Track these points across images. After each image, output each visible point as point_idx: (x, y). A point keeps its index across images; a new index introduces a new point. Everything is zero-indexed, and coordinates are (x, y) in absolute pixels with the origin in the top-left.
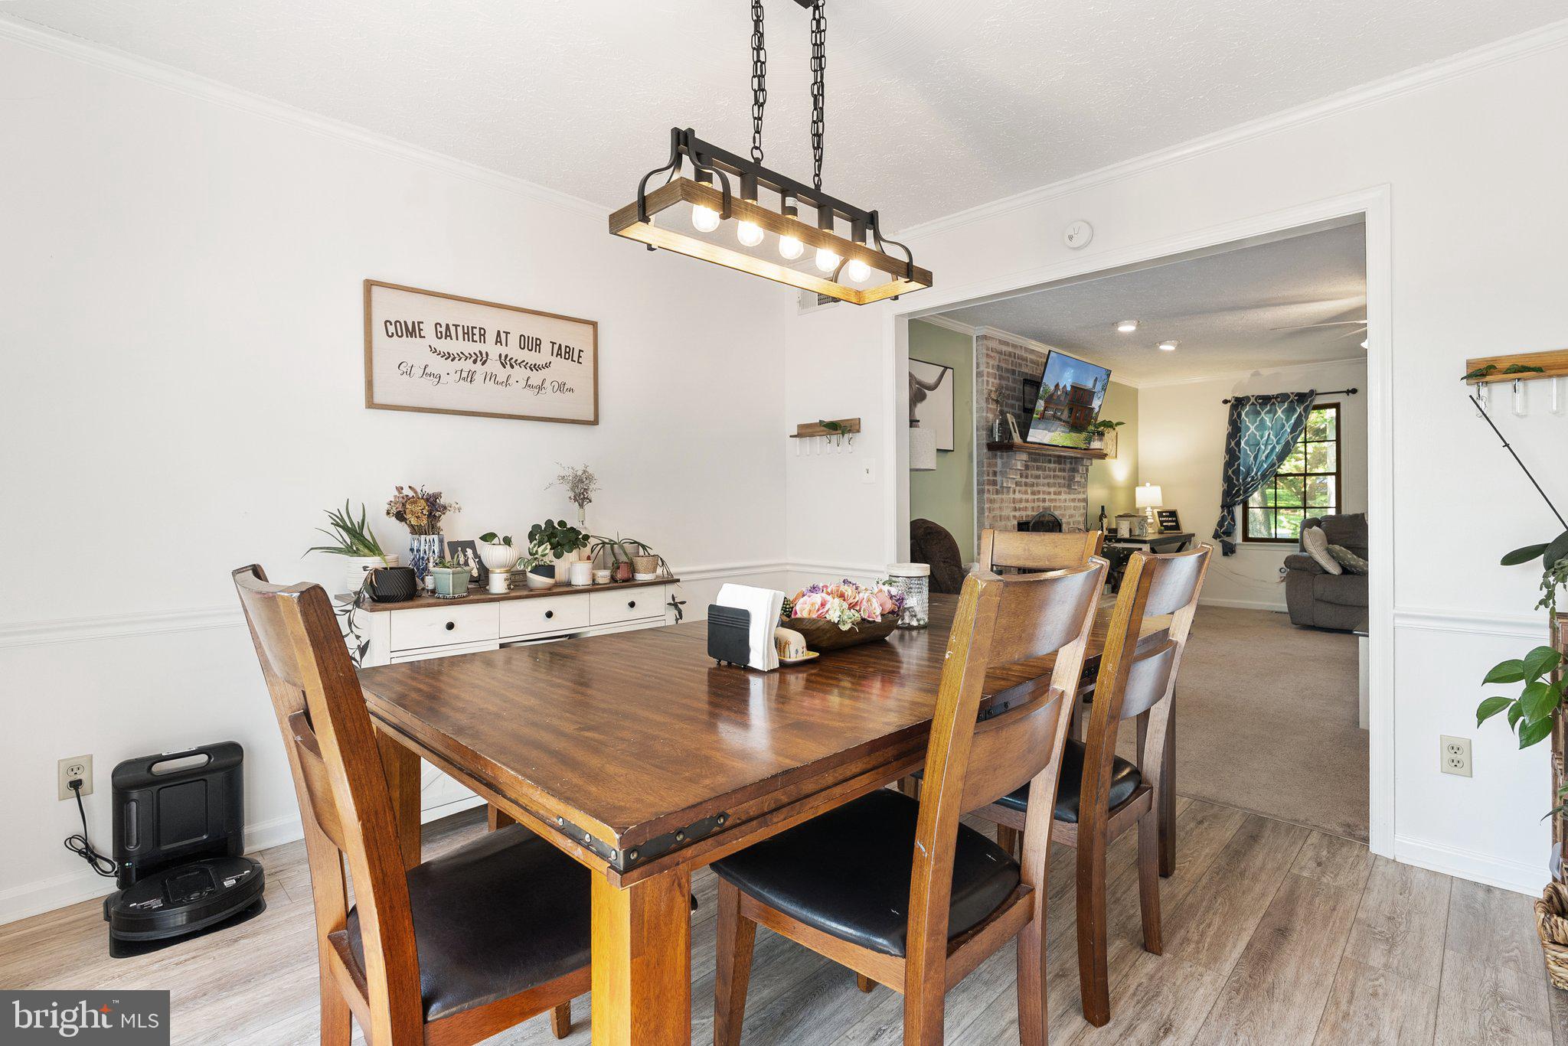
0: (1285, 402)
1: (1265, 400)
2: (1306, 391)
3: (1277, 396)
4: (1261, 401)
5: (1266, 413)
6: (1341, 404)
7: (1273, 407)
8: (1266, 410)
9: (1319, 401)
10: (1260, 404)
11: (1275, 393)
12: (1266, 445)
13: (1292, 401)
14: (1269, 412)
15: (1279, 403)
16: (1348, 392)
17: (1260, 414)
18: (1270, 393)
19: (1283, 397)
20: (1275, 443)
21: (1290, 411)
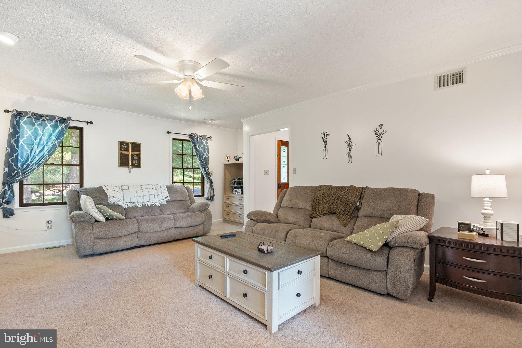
0: (52, 120)
1: (38, 117)
2: (65, 117)
3: (46, 116)
4: (35, 116)
5: (38, 125)
6: (84, 128)
7: (43, 122)
8: (39, 123)
9: (72, 124)
10: (34, 118)
11: (45, 114)
12: (38, 145)
13: (57, 121)
14: (40, 125)
15: (48, 120)
16: (88, 123)
17: (34, 125)
18: (42, 113)
19: (52, 118)
20: (45, 144)
21: (55, 127)
